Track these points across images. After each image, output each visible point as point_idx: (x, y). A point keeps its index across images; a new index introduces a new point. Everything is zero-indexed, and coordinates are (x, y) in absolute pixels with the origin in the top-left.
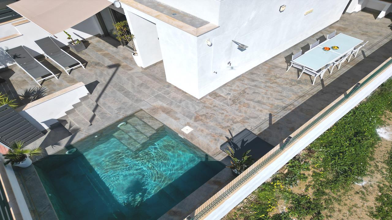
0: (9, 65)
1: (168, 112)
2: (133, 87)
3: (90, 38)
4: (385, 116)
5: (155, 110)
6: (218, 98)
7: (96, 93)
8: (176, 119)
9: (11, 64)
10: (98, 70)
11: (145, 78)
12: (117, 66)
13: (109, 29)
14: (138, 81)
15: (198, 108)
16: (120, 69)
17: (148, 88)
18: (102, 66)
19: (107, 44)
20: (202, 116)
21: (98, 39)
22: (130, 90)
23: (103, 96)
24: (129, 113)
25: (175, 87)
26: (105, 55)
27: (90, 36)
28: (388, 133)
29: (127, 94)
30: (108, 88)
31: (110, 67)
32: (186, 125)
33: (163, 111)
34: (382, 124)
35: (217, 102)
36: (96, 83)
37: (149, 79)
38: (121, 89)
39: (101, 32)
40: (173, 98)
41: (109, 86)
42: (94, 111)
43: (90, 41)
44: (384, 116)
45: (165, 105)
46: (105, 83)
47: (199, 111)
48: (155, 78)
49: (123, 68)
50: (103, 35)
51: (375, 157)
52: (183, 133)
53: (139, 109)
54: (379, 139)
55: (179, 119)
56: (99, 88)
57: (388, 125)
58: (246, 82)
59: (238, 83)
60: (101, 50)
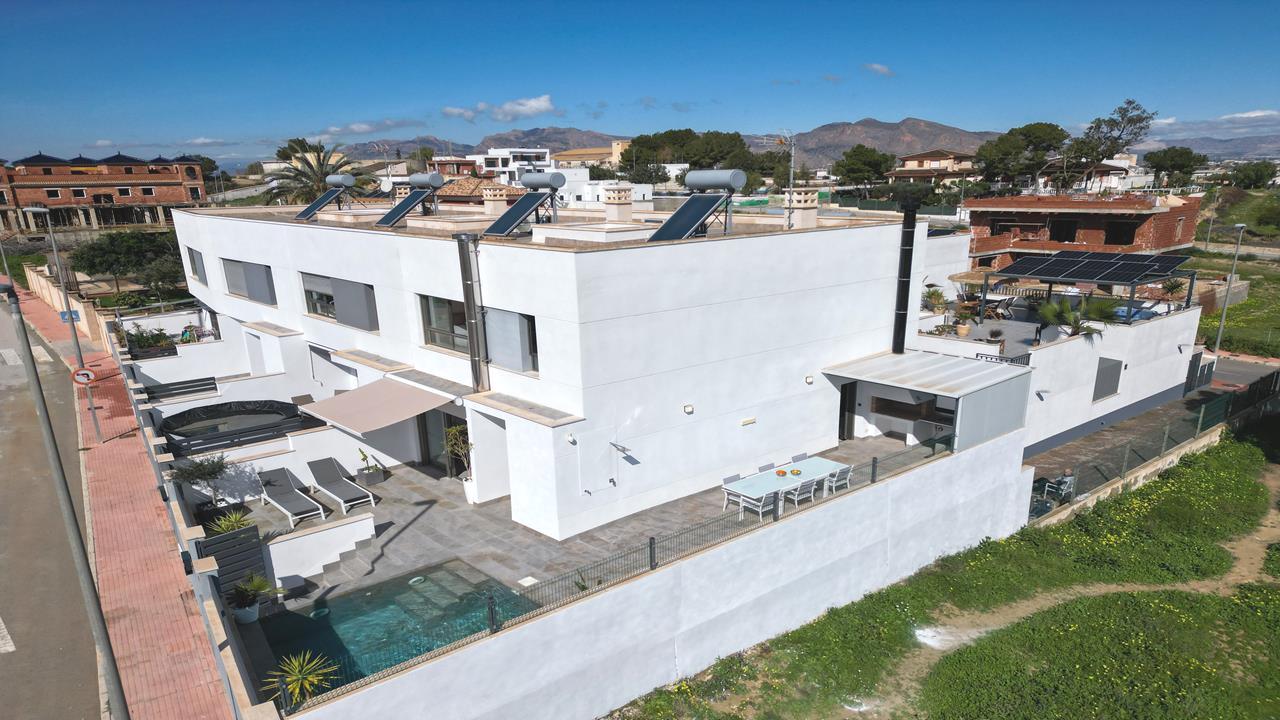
0: (248, 498)
1: (501, 560)
2: (451, 530)
3: (396, 467)
4: (941, 611)
5: (481, 558)
6: (593, 542)
7: (385, 537)
8: (513, 568)
9: (252, 498)
10: (397, 508)
11: (477, 517)
12: (431, 503)
13: (433, 453)
14: (461, 522)
15: (555, 555)
16: (436, 507)
17: (478, 530)
18: (406, 502)
19: (423, 475)
20: (559, 564)
21: (409, 468)
22: (446, 533)
23: (396, 540)
24: (435, 560)
25: (525, 528)
26: (415, 490)
27: (396, 463)
28: (939, 637)
29: (439, 538)
30: (406, 531)
31: (418, 504)
32: (527, 576)
33: (494, 559)
34: (929, 622)
35: (591, 547)
36: (391, 524)
37: (483, 519)
38: (431, 533)
39: (416, 457)
40: (517, 543)
41: (410, 527)
42: (373, 563)
43: (393, 472)
44: (937, 611)
45: (499, 551)
46: (404, 524)
47: (556, 559)
48: (493, 518)
49: (440, 505)
50: (419, 464)
51: (901, 671)
52: (520, 586)
53: (453, 556)
54: (918, 645)
55: (518, 568)
56: (392, 531)
57: (944, 625)
58: (650, 521)
59: (635, 523)
60: (410, 483)
